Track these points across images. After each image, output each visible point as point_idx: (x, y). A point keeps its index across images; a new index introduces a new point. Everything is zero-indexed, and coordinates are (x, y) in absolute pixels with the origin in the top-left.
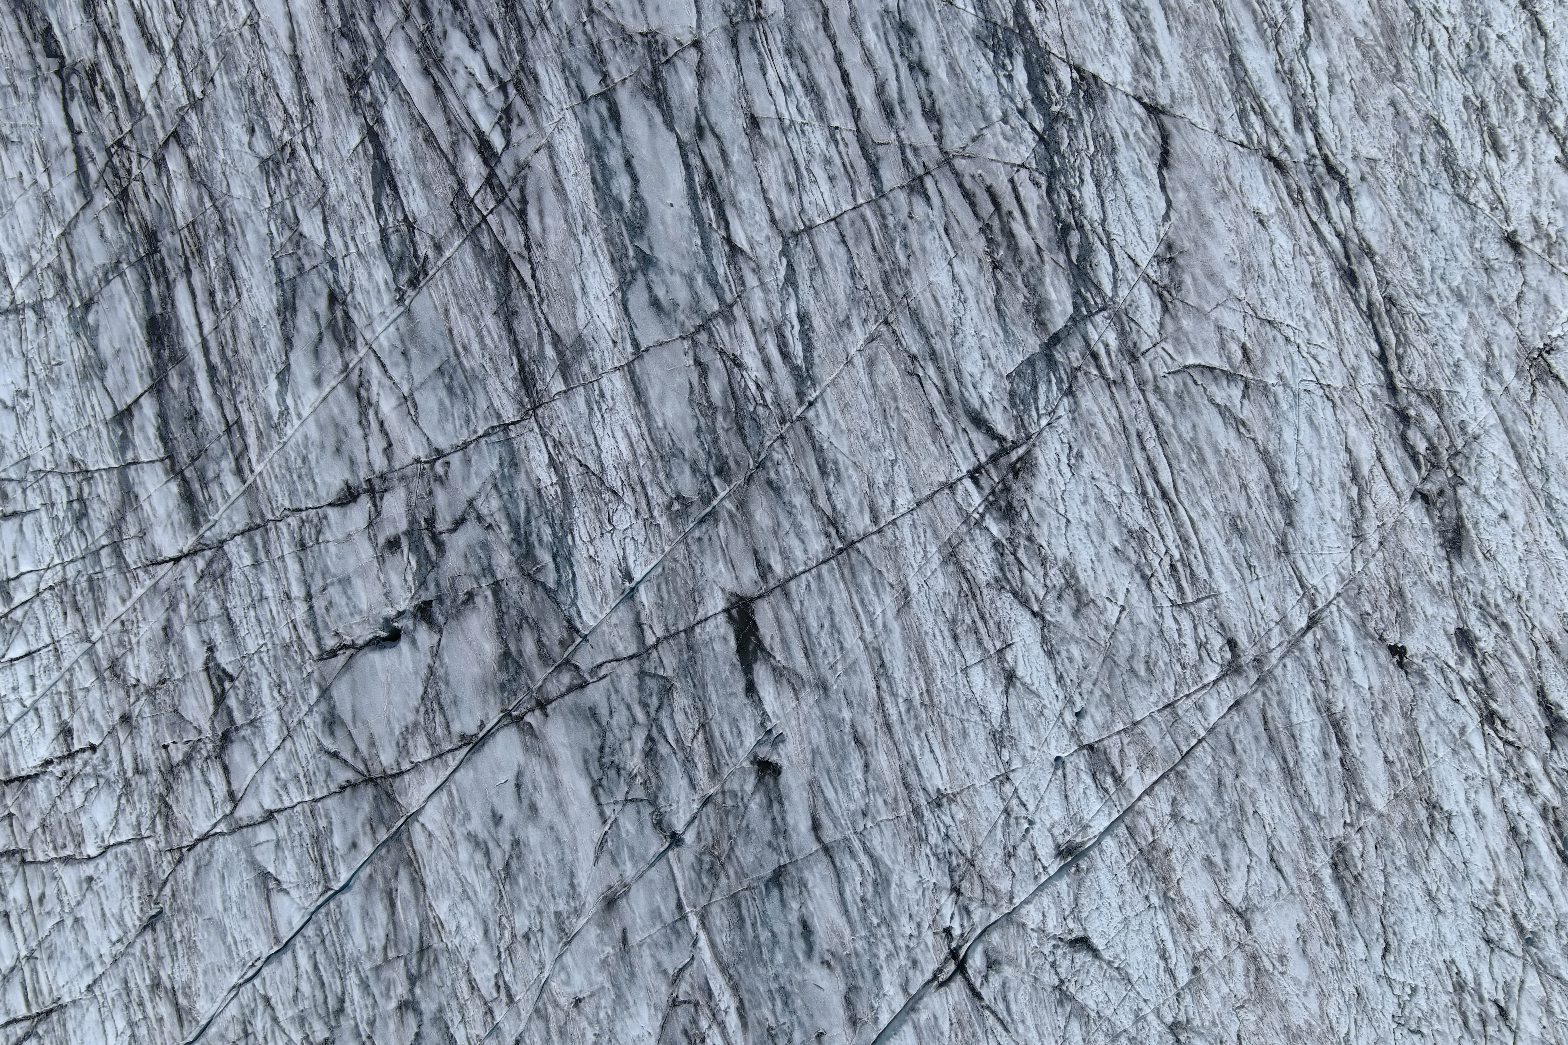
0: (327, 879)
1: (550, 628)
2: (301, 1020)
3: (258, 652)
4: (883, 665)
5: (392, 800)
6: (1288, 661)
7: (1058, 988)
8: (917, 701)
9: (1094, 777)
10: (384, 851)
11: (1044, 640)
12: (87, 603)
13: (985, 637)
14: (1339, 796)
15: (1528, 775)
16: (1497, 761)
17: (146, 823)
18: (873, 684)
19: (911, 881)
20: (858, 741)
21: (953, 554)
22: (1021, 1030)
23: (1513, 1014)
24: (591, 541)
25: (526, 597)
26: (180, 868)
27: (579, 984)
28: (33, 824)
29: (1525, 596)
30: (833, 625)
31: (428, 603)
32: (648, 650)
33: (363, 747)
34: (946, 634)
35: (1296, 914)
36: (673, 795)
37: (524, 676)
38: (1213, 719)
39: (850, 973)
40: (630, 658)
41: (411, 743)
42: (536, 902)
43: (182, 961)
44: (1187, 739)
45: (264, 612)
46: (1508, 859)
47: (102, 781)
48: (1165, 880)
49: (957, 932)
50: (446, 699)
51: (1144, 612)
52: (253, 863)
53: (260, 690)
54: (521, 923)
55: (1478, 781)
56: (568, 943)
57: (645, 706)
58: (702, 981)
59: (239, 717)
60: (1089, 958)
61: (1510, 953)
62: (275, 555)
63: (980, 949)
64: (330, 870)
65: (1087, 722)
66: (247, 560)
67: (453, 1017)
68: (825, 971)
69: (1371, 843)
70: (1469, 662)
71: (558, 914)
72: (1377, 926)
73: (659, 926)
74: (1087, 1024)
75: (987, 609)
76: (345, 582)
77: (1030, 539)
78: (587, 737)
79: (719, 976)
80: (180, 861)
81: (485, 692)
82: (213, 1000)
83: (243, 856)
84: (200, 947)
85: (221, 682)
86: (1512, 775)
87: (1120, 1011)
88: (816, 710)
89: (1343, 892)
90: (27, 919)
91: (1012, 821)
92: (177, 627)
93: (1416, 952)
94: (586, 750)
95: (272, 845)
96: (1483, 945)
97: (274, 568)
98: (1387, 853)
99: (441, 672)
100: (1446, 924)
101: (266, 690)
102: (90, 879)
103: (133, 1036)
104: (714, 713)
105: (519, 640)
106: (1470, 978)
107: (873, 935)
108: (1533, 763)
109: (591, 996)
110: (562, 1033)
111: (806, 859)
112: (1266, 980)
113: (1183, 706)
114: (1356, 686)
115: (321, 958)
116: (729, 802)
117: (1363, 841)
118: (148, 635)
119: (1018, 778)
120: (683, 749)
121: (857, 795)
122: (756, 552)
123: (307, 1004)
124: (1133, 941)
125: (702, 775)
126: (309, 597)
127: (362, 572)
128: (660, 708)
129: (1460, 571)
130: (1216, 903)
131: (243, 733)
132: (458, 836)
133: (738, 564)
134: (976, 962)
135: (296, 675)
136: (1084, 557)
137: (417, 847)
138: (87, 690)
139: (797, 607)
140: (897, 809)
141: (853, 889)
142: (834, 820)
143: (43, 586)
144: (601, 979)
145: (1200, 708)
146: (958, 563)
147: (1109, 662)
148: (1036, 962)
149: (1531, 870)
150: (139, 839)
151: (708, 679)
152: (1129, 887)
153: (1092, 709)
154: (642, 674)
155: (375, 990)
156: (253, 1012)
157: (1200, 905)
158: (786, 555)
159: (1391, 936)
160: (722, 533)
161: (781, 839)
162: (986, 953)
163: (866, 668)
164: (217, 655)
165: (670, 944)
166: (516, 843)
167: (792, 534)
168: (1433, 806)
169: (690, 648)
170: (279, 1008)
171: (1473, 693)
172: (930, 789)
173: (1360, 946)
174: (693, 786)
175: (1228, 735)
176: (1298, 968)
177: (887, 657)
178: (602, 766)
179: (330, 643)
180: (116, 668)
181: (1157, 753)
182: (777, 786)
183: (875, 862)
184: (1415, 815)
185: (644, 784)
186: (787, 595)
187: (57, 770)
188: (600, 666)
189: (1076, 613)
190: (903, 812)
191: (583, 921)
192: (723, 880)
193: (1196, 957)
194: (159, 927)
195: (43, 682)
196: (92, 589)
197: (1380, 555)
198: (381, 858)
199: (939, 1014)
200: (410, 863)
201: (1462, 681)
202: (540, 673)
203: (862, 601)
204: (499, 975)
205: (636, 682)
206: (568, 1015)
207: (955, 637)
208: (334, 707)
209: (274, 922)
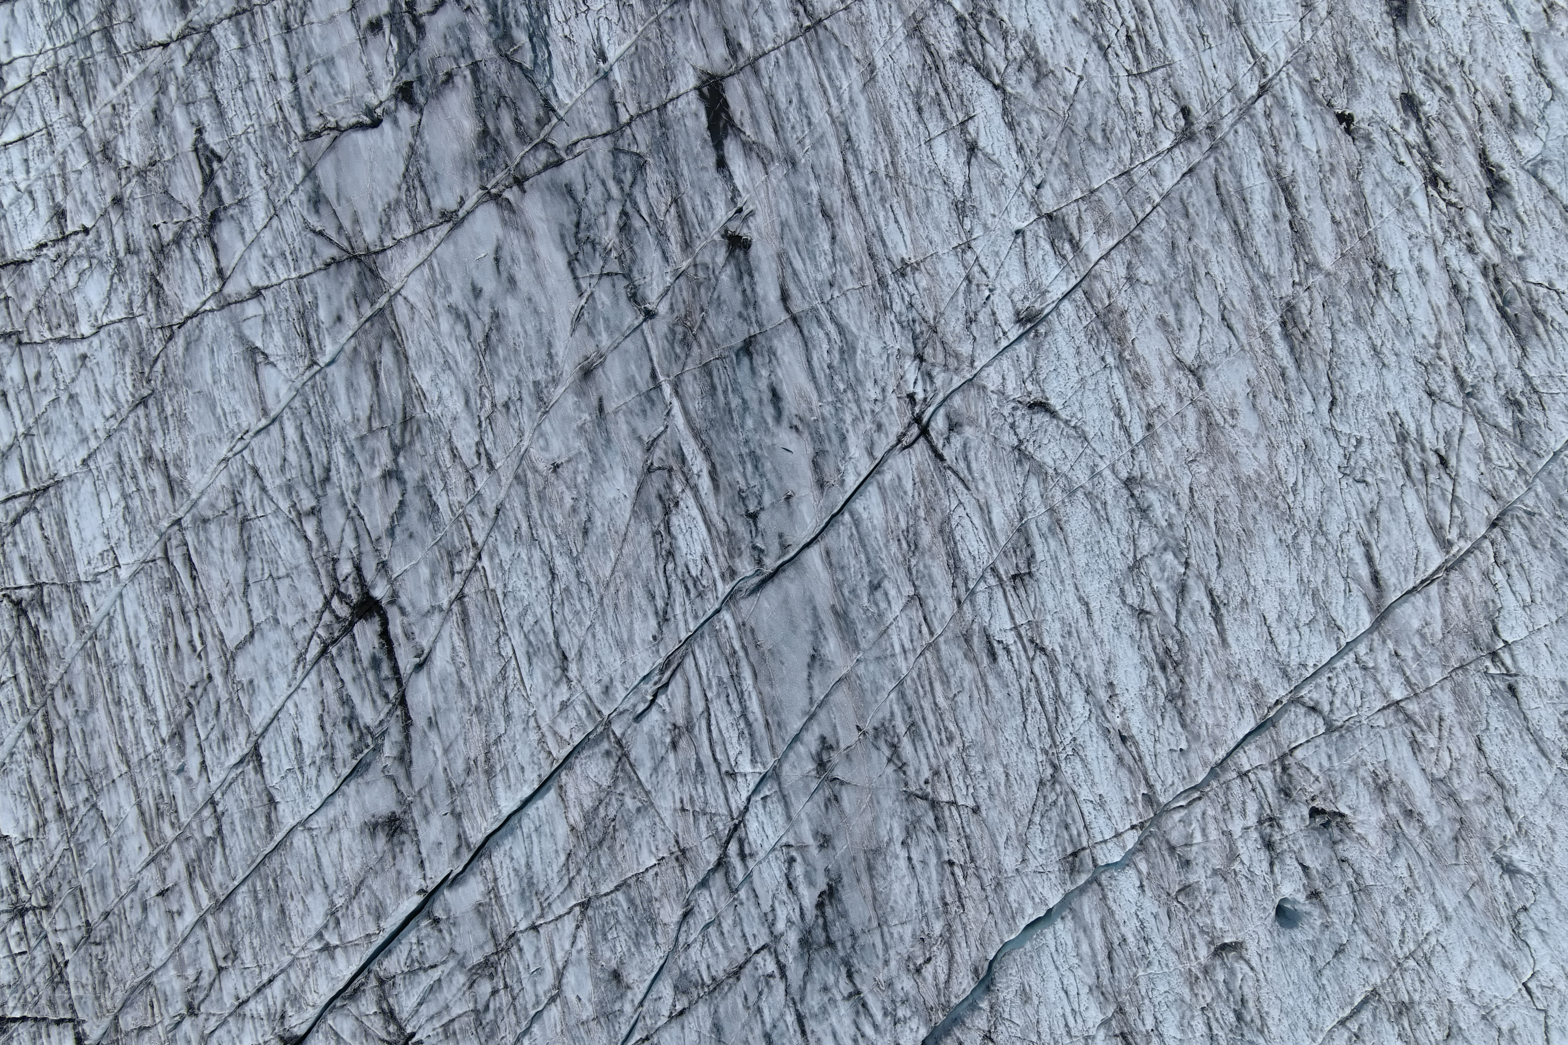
0: (313, 353)
1: (527, 107)
2: (289, 489)
3: (245, 133)
4: (849, 139)
5: (376, 276)
6: (1240, 128)
7: (1017, 448)
8: (882, 173)
9: (1052, 244)
10: (368, 325)
11: (1005, 112)
12: (78, 88)
13: (948, 109)
14: (1288, 256)
15: (1469, 235)
16: (1440, 221)
17: (137, 301)
18: (839, 157)
19: (876, 347)
20: (825, 214)
21: (917, 29)
22: (981, 487)
23: (1453, 462)
24: (567, 21)
25: (504, 77)
26: (170, 345)
27: (557, 449)
28: (28, 306)
29: (1469, 61)
30: (801, 100)
31: (409, 84)
32: (621, 128)
33: (347, 224)
34: (911, 106)
35: (1246, 370)
36: (647, 267)
37: (502, 153)
38: (1168, 184)
39: (817, 438)
40: (605, 135)
41: (393, 219)
42: (515, 372)
43: (174, 434)
44: (1142, 204)
45: (251, 93)
46: (1449, 314)
47: (95, 261)
48: (1121, 341)
49: (920, 396)
50: (427, 176)
51: (1100, 80)
52: (241, 338)
53: (247, 170)
54: (501, 392)
55: (1422, 239)
56: (546, 412)
57: (619, 181)
58: (676, 447)
59: (227, 197)
60: (1047, 418)
61: (1450, 404)
62: (262, 37)
63: (942, 411)
64: (315, 344)
65: (1046, 191)
66: (235, 44)
67: (436, 485)
68: (794, 435)
69: (1319, 301)
70: (1413, 125)
71: (536, 384)
72: (1324, 380)
73: (634, 394)
74: (1045, 481)
75: (950, 82)
76: (329, 62)
77: (991, 13)
78: (563, 212)
79: (692, 441)
80: (171, 338)
81: (464, 169)
82: (203, 471)
83: (232, 330)
84: (191, 419)
85: (209, 162)
86: (1454, 234)
87: (1076, 467)
88: (785, 183)
89: (1292, 349)
90: (24, 397)
91: (974, 288)
92: (166, 109)
93: (1362, 404)
94: (562, 225)
95: (259, 320)
96: (1425, 397)
97: (261, 50)
98: (1333, 311)
99: (421, 150)
100: (1389, 377)
101: (253, 170)
102: (84, 357)
103: (127, 507)
104: (686, 187)
105: (497, 118)
106: (1412, 428)
107: (840, 401)
108: (1475, 221)
109: (569, 461)
110: (541, 497)
111: (775, 328)
112: (1218, 433)
113: (1139, 173)
114: (1305, 150)
115: (307, 429)
116: (701, 274)
117: (1311, 299)
118: (139, 117)
119: (979, 247)
120: (656, 222)
121: (824, 265)
122: (726, 31)
123: (294, 473)
124: (1090, 399)
125: (674, 248)
126: (294, 78)
127: (346, 53)
128: (633, 183)
129: (1405, 37)
130: (1169, 360)
131: (231, 212)
132: (439, 308)
133: (709, 42)
134: (939, 424)
135: (283, 154)
136: (1044, 27)
137: (400, 320)
138: (80, 172)
139: (766, 83)
140: (862, 279)
141: (821, 356)
142: (802, 290)
143: (35, 72)
144: (578, 444)
145: (1154, 174)
146: (922, 38)
147: (1068, 132)
148: (995, 423)
149: (1472, 325)
150: (131, 318)
151: (680, 154)
152: (1085, 348)
153: (1051, 178)
154: (616, 151)
155: (360, 459)
156: (242, 482)
157: (1154, 363)
158: (755, 33)
159: (1337, 390)
160: (693, 12)
161: (751, 310)
162: (948, 417)
163: (833, 141)
164: (206, 136)
165: (644, 412)
166: (496, 316)
167: (761, 12)
168: (1378, 265)
169: (662, 125)
170: (267, 477)
171: (1418, 156)
172: (895, 259)
173: (1307, 399)
174: (666, 259)
175: (1182, 200)
176: (1248, 421)
177: (853, 130)
178: (578, 241)
179: (315, 123)
180: (107, 152)
181: (1113, 219)
182: (747, 259)
183: (842, 330)
184: (1361, 273)
185: (619, 258)
186: (756, 72)
187: (51, 252)
188: (575, 144)
189: (1036, 84)
190: (868, 282)
191: (561, 390)
192: (695, 350)
193: (1150, 414)
194: (151, 402)
195: (36, 165)
196: (83, 74)
197: (1328, 23)
198: (365, 332)
199: (902, 474)
200: (393, 336)
201: (1407, 144)
202: (518, 151)
203: (829, 77)
204: (480, 443)
205: (610, 158)
206: (546, 480)
207: (919, 110)
208: (319, 187)
209: (262, 394)
